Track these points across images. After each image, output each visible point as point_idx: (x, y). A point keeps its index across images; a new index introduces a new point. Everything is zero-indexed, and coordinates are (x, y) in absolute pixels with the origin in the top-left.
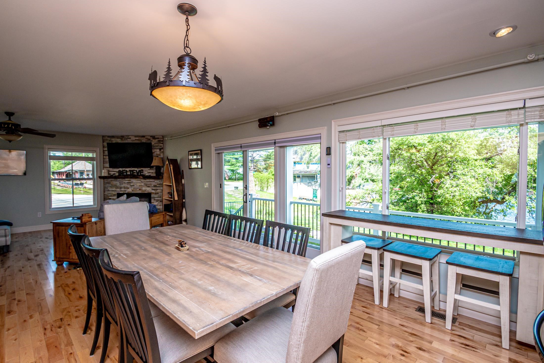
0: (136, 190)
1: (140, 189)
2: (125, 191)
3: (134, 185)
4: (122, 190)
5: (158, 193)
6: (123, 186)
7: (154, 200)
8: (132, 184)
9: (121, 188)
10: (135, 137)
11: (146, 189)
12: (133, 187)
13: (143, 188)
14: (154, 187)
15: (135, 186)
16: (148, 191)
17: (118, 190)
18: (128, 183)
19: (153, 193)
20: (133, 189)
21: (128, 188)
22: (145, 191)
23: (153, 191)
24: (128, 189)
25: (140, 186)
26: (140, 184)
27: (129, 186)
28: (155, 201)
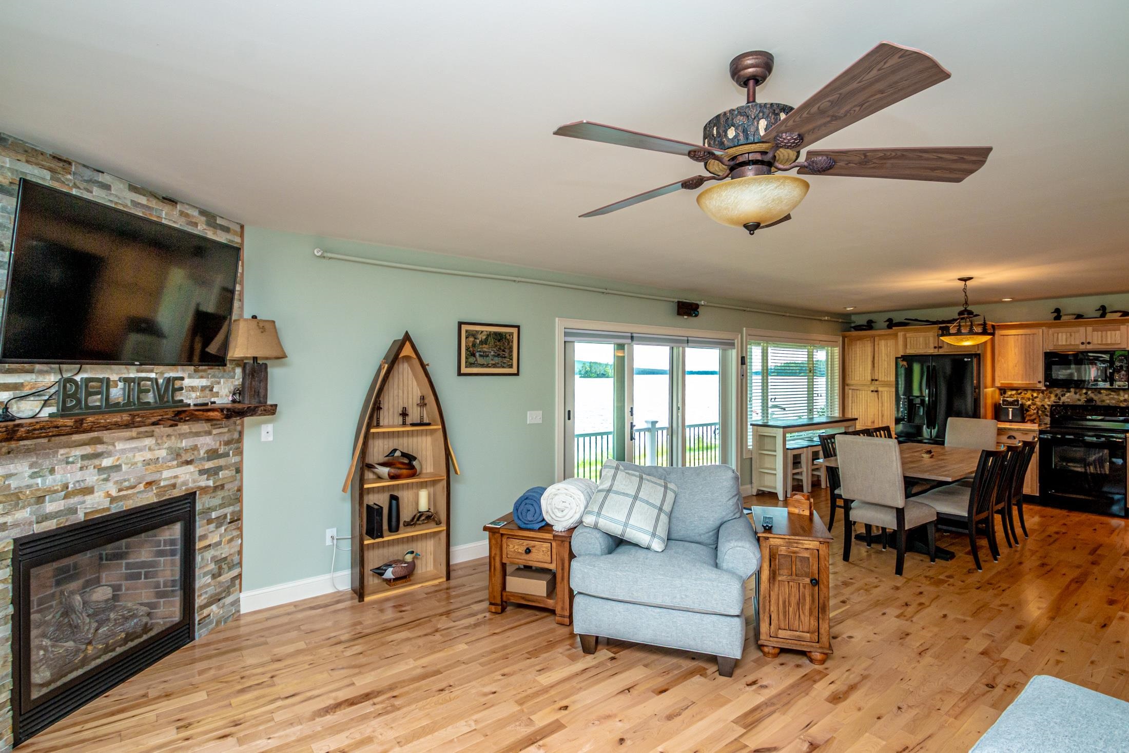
0: (130, 492)
1: (149, 484)
2: (73, 511)
3: (117, 468)
4: (50, 507)
5: (222, 486)
6: (50, 481)
7: (210, 521)
8: (106, 462)
9: (40, 500)
10: (133, 188)
11: (176, 477)
12: (115, 477)
13: (166, 474)
14: (209, 459)
15: (124, 467)
16: (185, 483)
17: (24, 514)
18: (84, 457)
19: (204, 490)
20: (114, 493)
21: (89, 491)
22: (174, 486)
23: (204, 482)
24: (88, 498)
25: (147, 463)
26: (148, 455)
27: (91, 477)
28: (212, 527)
